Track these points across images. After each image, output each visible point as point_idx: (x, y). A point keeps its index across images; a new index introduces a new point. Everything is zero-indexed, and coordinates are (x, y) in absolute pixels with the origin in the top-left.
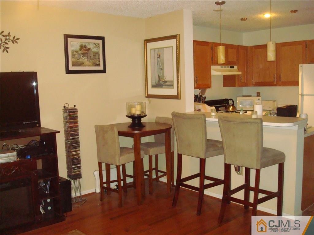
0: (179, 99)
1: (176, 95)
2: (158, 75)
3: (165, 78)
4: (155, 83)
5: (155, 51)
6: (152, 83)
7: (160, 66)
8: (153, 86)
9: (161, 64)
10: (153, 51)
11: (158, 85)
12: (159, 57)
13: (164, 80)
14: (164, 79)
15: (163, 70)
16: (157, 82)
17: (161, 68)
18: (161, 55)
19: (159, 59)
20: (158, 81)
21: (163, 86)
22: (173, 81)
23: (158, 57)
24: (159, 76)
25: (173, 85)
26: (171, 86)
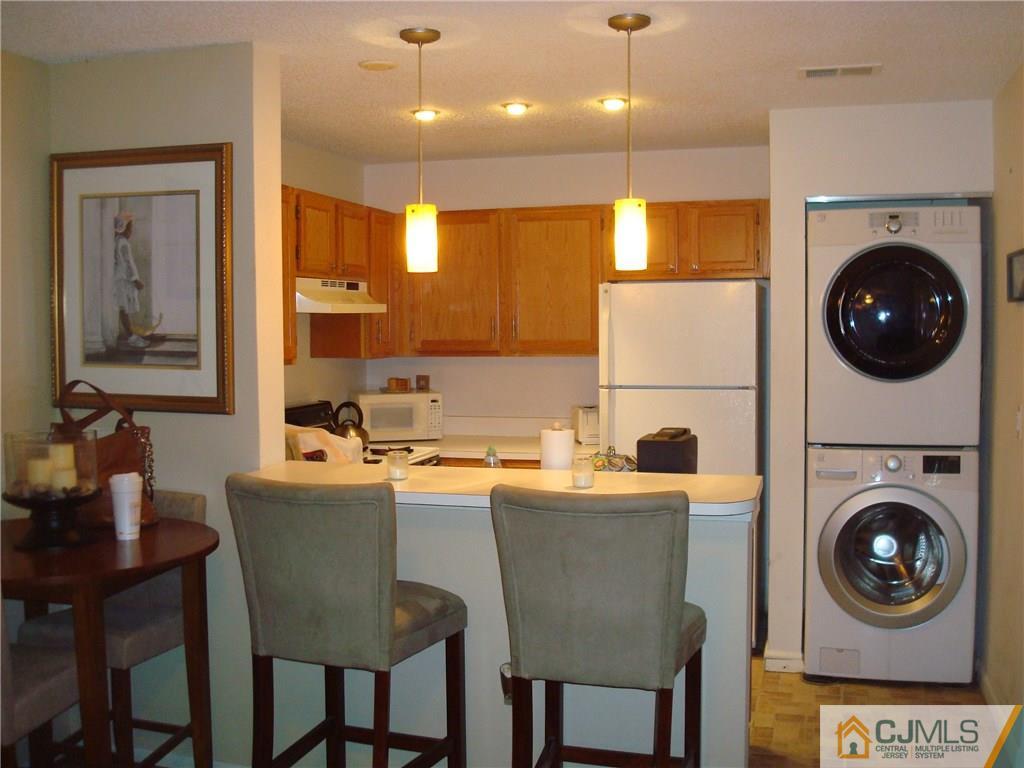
0: (225, 413)
1: (214, 394)
2: (117, 309)
3: (155, 323)
4: (105, 342)
5: (102, 206)
6: (85, 342)
7: (131, 274)
8: (91, 358)
9: (136, 261)
10: (91, 205)
11: (119, 352)
12: (127, 233)
13: (148, 333)
14: (147, 326)
15: (143, 291)
16: (112, 340)
17: (134, 278)
18: (136, 226)
19: (123, 242)
20: (116, 335)
21: (147, 359)
22: (198, 335)
23: (121, 231)
24: (123, 315)
25: (195, 355)
26: (187, 356)
